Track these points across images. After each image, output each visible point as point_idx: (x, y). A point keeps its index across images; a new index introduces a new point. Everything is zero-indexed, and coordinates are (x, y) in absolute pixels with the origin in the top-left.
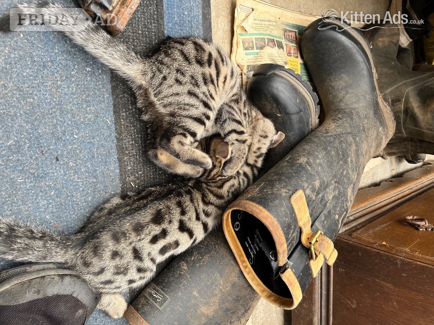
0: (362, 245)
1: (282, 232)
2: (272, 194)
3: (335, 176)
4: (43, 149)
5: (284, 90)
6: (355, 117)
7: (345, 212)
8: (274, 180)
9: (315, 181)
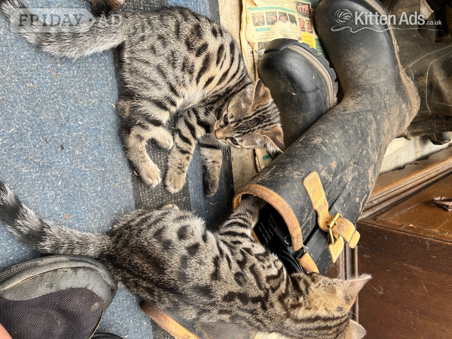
0: (388, 228)
1: (294, 216)
2: (283, 177)
3: (354, 157)
4: (46, 136)
5: (298, 67)
6: (376, 93)
7: (366, 195)
8: (287, 162)
9: (331, 162)
